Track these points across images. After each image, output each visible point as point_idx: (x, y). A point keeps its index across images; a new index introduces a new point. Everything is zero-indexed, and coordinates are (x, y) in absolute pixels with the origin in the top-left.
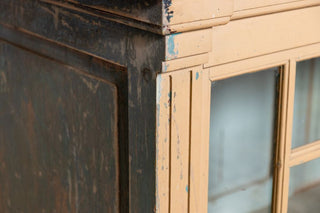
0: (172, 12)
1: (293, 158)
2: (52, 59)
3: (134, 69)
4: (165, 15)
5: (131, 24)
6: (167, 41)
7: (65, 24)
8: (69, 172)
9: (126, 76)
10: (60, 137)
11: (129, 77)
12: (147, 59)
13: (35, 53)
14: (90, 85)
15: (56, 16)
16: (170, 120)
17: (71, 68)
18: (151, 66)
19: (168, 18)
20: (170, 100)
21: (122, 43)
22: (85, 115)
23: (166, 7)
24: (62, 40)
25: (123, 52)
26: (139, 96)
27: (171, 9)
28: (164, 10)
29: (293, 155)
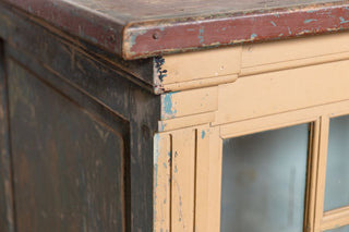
0: (165, 71)
1: (326, 221)
2: (71, 100)
3: (135, 124)
4: (156, 75)
5: (129, 78)
6: (162, 100)
7: (80, 66)
8: (84, 219)
9: (129, 129)
10: (77, 181)
11: (131, 131)
12: (146, 115)
13: (58, 91)
14: (101, 133)
15: (73, 57)
16: (171, 181)
17: (86, 112)
18: (149, 124)
19: (161, 77)
20: (171, 159)
21: (126, 95)
22: (97, 163)
23: (158, 66)
24: (78, 84)
25: (126, 105)
26: (140, 153)
27: (163, 67)
28: (155, 69)
29: (326, 218)
